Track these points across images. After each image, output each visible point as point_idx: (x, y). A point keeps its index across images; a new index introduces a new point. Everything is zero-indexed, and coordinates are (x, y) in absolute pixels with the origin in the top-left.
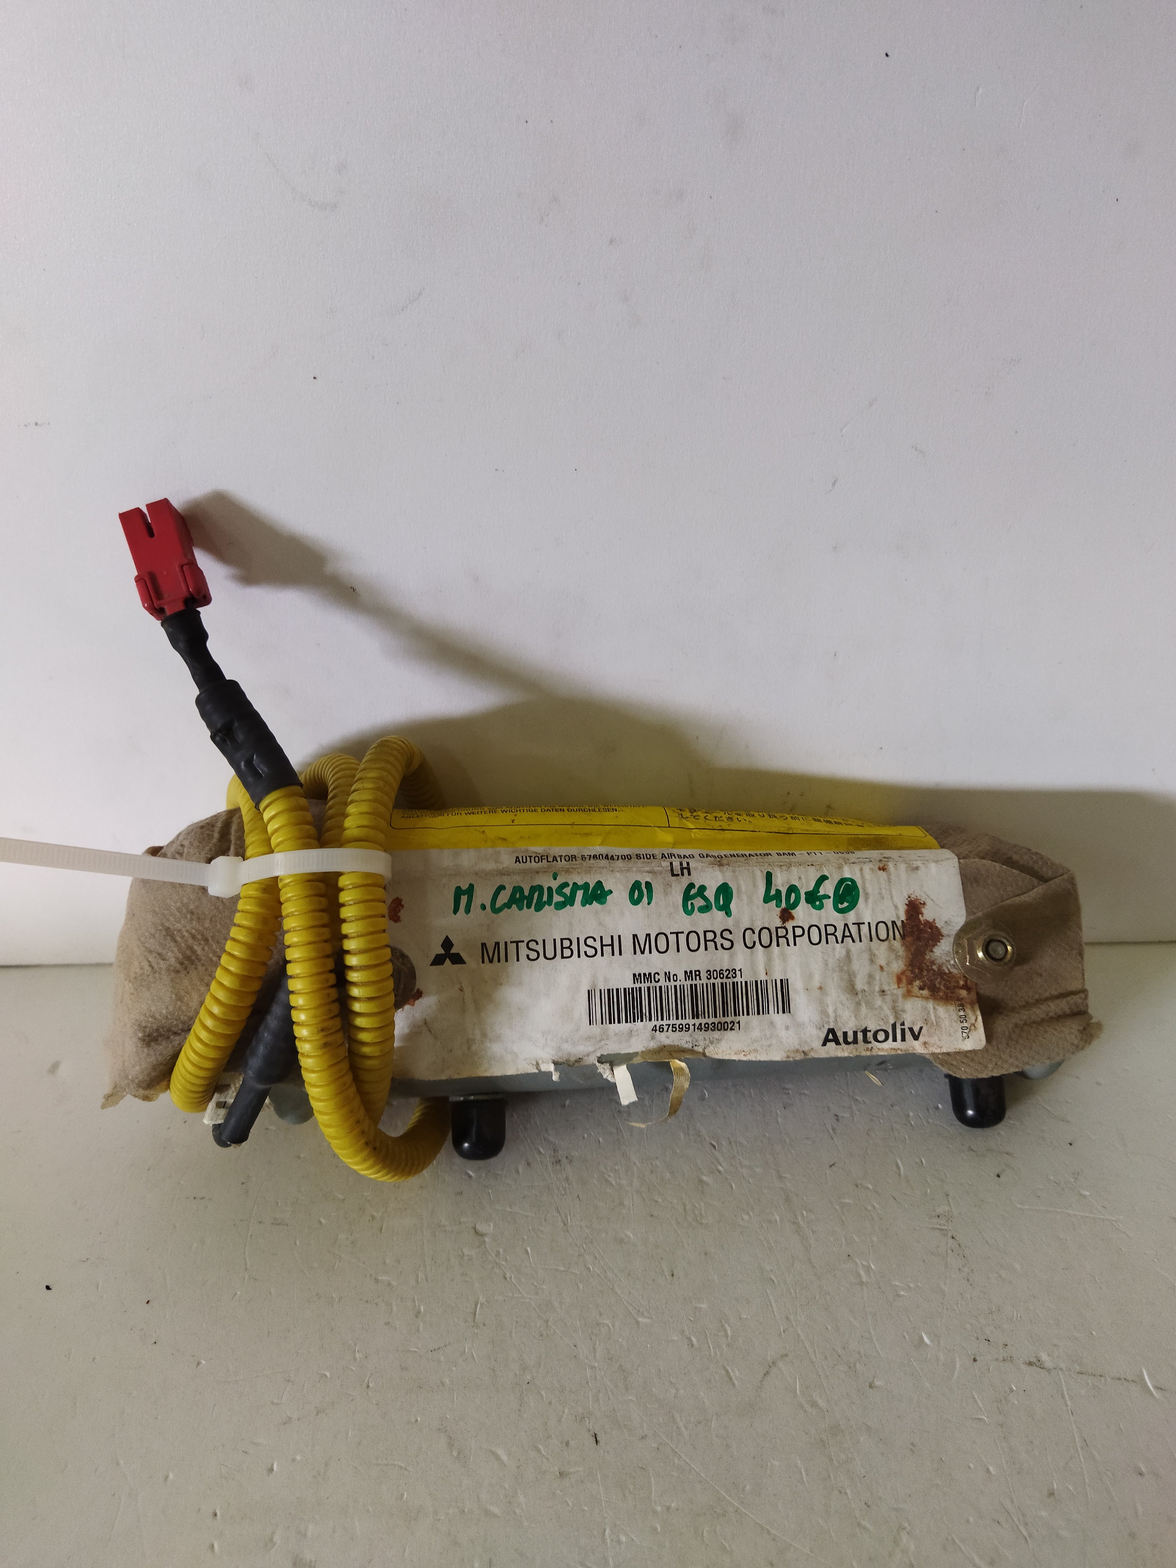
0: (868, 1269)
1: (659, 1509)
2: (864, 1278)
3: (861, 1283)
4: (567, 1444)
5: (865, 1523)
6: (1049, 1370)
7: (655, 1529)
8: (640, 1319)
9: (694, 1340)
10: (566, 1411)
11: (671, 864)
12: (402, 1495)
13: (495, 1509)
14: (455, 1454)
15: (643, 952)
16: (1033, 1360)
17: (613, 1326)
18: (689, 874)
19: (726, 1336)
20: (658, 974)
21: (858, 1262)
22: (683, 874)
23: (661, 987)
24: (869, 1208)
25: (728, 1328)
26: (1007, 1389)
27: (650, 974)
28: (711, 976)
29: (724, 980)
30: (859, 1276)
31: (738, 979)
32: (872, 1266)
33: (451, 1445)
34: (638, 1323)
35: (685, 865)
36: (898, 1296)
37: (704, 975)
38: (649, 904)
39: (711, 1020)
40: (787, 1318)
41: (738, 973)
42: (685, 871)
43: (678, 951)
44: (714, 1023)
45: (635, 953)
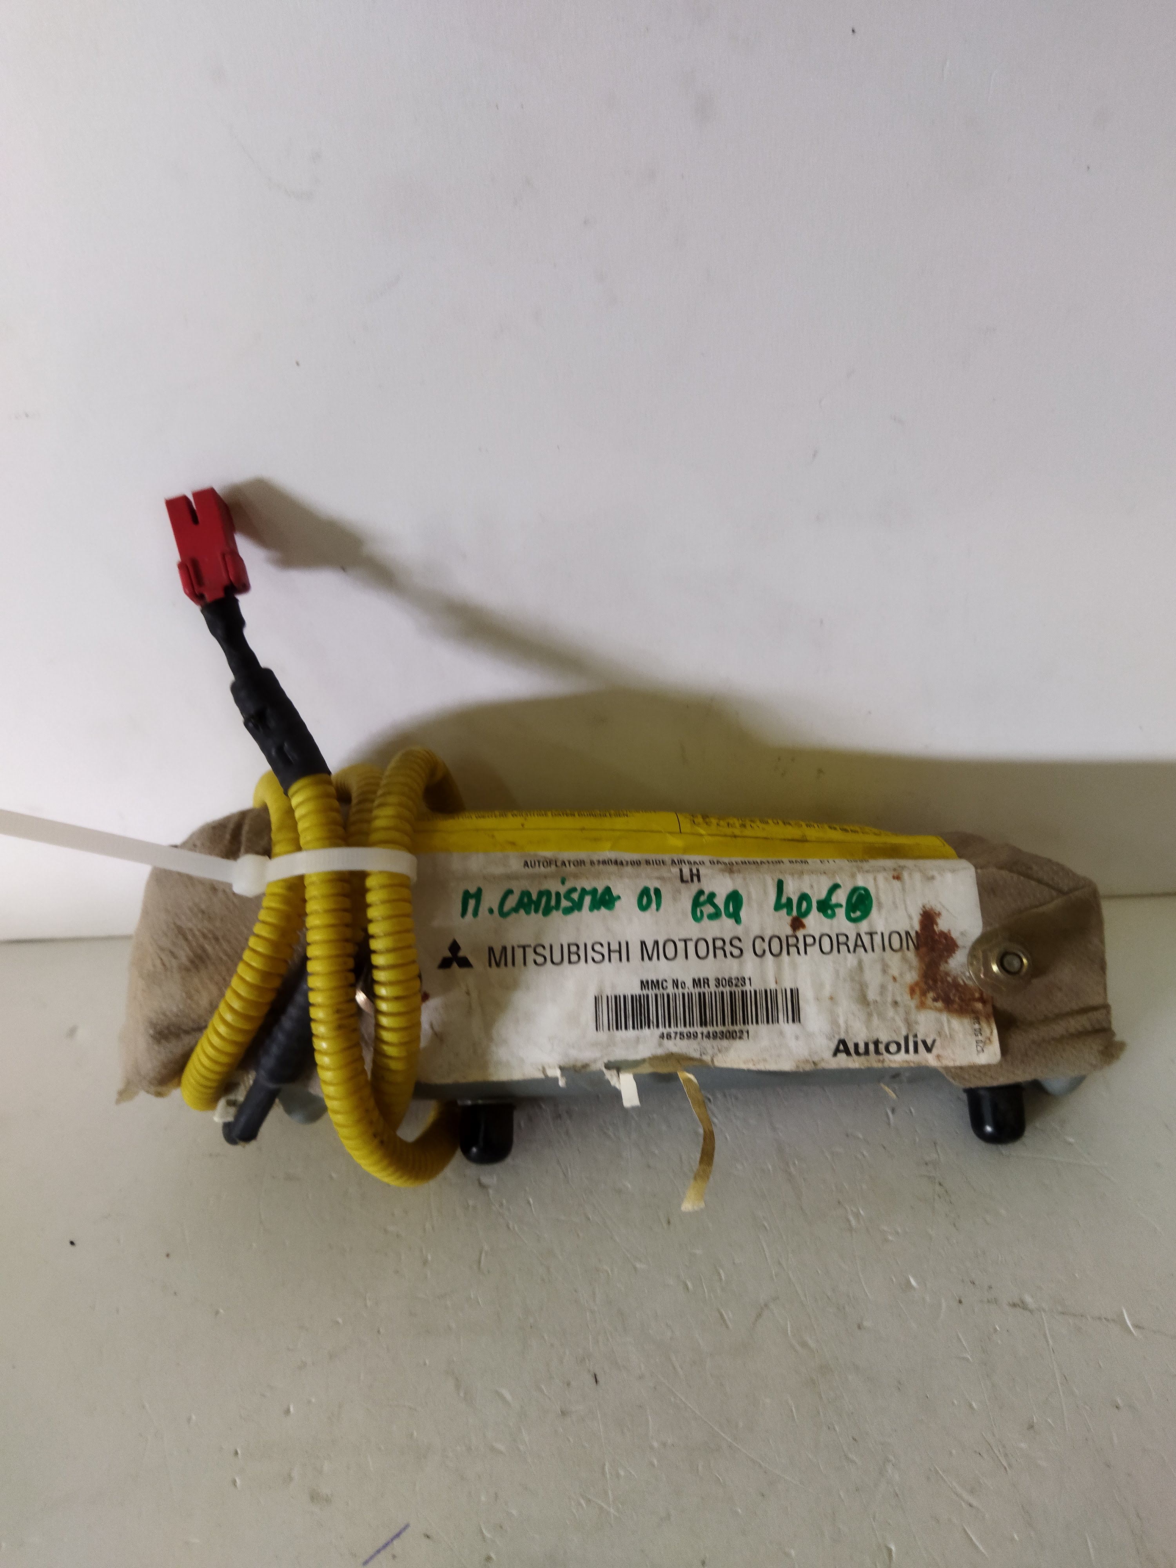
0: (857, 1215)
1: (656, 1445)
2: (853, 1222)
3: (851, 1229)
4: (569, 1384)
5: (852, 1456)
6: (1031, 1311)
7: (653, 1465)
8: (638, 1265)
9: (689, 1284)
10: (568, 1353)
11: (681, 871)
12: (412, 1434)
13: (501, 1447)
14: (462, 1394)
15: (650, 959)
16: (1017, 1301)
17: (612, 1270)
18: (699, 880)
19: (721, 1279)
20: (666, 981)
21: (847, 1207)
22: (692, 880)
23: (668, 996)
24: (859, 1156)
25: (721, 1272)
26: (992, 1330)
27: (658, 982)
28: (719, 984)
29: (734, 988)
30: (848, 1220)
31: (748, 988)
32: (862, 1212)
33: (458, 1387)
34: (635, 1268)
35: (695, 871)
36: (886, 1240)
37: (712, 983)
38: (657, 909)
39: (720, 1028)
40: (780, 1263)
41: (747, 982)
42: (695, 879)
43: (686, 957)
44: (723, 1032)
45: (643, 959)
